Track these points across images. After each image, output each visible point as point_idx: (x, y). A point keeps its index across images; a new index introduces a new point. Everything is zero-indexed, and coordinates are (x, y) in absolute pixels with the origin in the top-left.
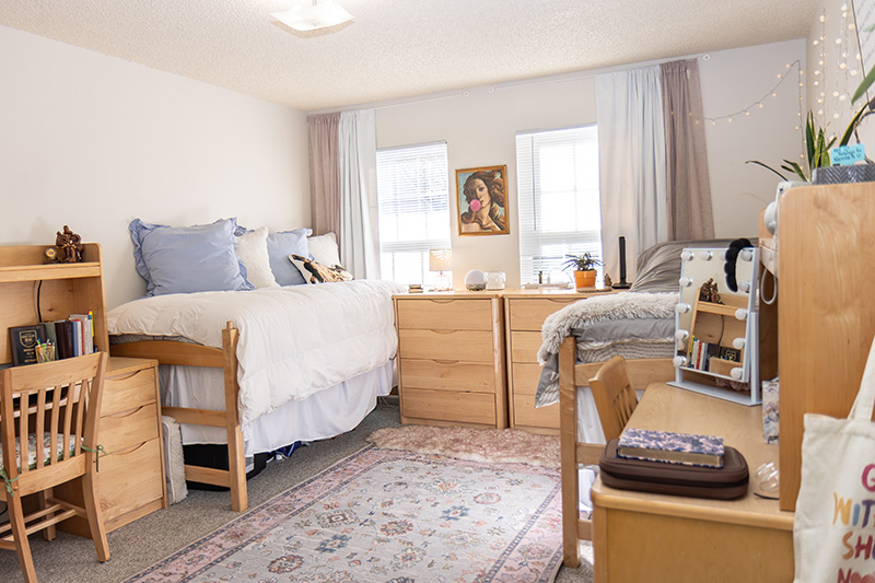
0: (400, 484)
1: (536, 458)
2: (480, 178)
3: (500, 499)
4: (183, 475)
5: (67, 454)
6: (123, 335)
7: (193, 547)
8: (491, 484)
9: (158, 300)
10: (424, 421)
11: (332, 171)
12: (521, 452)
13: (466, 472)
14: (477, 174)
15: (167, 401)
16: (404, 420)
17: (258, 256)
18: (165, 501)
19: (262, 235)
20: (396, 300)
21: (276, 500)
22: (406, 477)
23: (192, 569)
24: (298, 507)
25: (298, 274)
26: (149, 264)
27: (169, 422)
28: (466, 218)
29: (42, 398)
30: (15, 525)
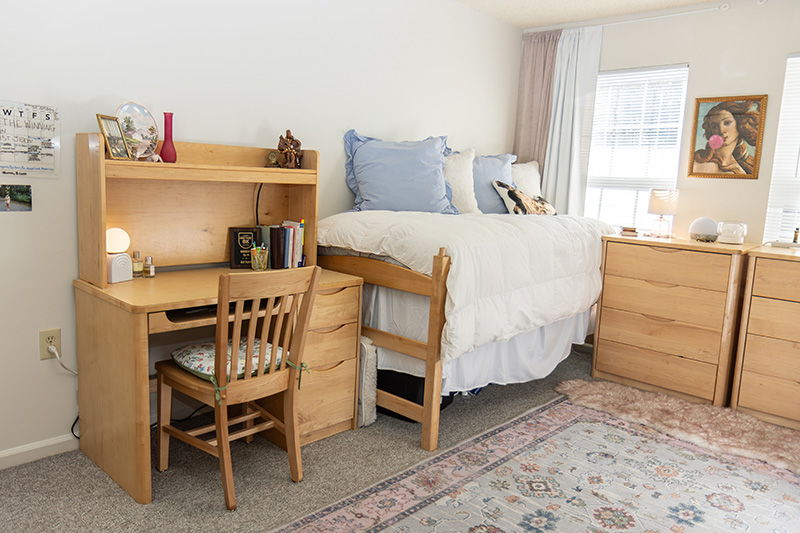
0: (606, 455)
1: (781, 458)
2: (727, 109)
3: (742, 508)
4: (374, 399)
5: (273, 367)
6: (331, 247)
7: (384, 486)
8: (725, 482)
9: (365, 215)
10: (621, 379)
11: (544, 95)
12: (757, 444)
13: (686, 456)
14: (725, 104)
15: (367, 321)
16: (596, 374)
17: (464, 179)
18: (354, 423)
19: (469, 157)
20: (607, 242)
21: (467, 446)
22: (611, 448)
23: (385, 516)
24: (492, 461)
25: (500, 202)
26: (360, 177)
27: (367, 343)
28: (699, 156)
29: (256, 305)
30: (219, 427)
